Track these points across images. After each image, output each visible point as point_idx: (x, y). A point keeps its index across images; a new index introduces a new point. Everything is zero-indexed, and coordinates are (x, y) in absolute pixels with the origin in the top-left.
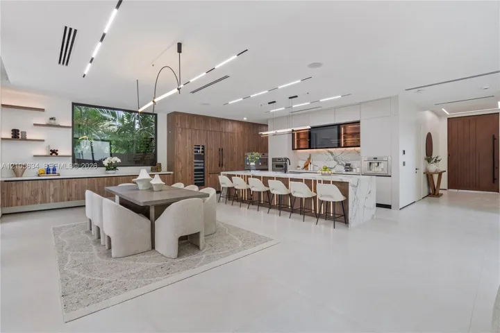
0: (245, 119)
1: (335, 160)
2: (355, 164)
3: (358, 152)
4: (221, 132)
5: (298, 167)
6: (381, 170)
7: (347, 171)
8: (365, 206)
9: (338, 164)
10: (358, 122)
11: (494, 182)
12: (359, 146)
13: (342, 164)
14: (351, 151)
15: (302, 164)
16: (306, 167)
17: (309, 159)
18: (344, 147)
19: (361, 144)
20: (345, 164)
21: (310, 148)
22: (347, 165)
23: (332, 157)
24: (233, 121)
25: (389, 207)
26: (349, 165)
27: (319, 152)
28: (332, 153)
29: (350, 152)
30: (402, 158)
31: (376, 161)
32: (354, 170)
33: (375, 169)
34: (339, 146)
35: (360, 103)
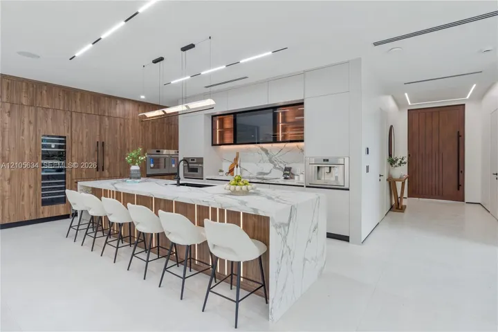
0: (143, 97)
1: (271, 161)
2: (298, 168)
3: (302, 150)
4: (102, 116)
5: (221, 171)
6: (333, 179)
7: (286, 178)
8: (305, 259)
9: (275, 167)
10: (301, 104)
11: (459, 189)
12: (302, 141)
13: (280, 169)
14: (293, 148)
15: (226, 167)
16: (231, 171)
17: (236, 159)
18: (283, 142)
19: (306, 137)
20: (284, 168)
21: (235, 143)
22: (286, 169)
23: (266, 158)
24: (124, 100)
25: (346, 239)
26: (289, 169)
27: (249, 150)
28: (266, 151)
29: (290, 150)
30: (366, 160)
31: (326, 164)
32: (296, 177)
33: (326, 178)
34: (275, 140)
35: (305, 72)
